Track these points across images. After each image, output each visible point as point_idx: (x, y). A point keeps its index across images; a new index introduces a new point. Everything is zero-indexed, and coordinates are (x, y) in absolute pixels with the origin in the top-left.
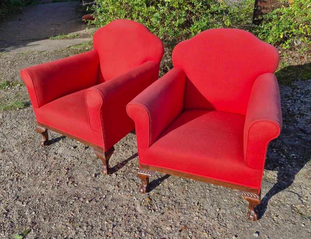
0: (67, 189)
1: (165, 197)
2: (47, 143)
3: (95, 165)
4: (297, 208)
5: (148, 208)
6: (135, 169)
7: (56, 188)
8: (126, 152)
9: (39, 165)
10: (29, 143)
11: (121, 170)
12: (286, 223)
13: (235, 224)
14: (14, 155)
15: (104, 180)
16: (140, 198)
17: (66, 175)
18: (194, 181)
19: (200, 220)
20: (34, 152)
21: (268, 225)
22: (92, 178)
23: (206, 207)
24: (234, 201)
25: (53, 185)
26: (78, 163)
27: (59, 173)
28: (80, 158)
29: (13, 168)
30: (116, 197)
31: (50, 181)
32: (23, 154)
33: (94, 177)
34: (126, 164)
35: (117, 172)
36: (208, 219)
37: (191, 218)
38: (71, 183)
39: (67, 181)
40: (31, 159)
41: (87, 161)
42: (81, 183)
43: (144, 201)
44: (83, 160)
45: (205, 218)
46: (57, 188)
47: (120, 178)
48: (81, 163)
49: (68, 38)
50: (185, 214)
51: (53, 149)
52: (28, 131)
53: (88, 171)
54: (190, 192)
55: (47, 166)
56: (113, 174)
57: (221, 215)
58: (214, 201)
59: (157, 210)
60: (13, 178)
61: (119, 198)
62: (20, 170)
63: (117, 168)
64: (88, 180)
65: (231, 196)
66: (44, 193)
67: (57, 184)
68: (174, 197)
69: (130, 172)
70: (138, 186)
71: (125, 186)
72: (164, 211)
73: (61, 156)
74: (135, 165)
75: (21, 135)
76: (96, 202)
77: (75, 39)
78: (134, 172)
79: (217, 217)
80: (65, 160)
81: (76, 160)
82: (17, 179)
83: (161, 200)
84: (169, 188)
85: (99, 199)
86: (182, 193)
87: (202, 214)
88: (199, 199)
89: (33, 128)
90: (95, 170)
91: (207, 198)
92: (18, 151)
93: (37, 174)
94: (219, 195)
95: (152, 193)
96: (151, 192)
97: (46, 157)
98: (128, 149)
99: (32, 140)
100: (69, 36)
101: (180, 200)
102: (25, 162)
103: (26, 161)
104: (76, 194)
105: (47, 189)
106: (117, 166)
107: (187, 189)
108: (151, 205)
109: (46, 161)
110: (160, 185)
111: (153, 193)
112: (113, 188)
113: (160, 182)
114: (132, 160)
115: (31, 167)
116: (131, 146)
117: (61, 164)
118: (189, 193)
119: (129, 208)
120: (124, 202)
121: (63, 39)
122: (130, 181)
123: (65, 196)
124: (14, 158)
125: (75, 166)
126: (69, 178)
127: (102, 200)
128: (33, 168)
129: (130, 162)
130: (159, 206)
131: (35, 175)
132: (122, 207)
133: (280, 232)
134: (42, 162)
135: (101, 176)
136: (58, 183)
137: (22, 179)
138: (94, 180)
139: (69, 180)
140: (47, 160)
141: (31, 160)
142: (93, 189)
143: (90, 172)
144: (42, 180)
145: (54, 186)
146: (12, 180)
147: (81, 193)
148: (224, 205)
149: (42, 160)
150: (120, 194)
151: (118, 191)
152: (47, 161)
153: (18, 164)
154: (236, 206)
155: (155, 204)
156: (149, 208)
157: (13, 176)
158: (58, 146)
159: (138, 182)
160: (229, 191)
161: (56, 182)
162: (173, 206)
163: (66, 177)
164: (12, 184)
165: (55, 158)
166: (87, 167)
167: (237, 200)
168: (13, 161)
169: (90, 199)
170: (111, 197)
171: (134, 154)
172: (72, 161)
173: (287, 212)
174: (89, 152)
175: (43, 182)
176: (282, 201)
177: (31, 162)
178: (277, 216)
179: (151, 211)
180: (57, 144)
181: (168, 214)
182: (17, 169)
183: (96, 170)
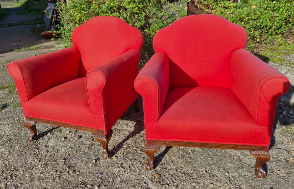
0: (69, 178)
1: (173, 171)
2: (36, 137)
3: (91, 151)
4: (290, 161)
5: (161, 184)
6: (133, 149)
7: (57, 180)
8: (118, 136)
9: (32, 160)
10: (16, 140)
11: (119, 152)
12: (290, 176)
13: (248, 184)
14: (1, 154)
15: (105, 164)
16: (148, 176)
17: (64, 165)
18: (193, 152)
19: (215, 186)
20: (23, 148)
21: (277, 180)
22: (93, 164)
23: (214, 174)
24: (237, 164)
25: (53, 176)
26: (73, 152)
27: (56, 164)
28: (74, 147)
29: (4, 167)
30: (124, 178)
31: (49, 173)
32: (11, 152)
33: (95, 163)
34: (122, 146)
35: (117, 155)
36: (222, 184)
37: (205, 186)
38: (73, 172)
39: (68, 171)
40: (21, 155)
41: (82, 148)
42: (83, 170)
43: (154, 177)
44: (78, 149)
45: (218, 184)
46: (59, 179)
47: (121, 160)
48: (77, 152)
49: (31, 50)
50: (198, 183)
51: (43, 142)
52: (11, 129)
53: (87, 158)
54: (193, 162)
55: (41, 159)
56: (113, 157)
57: (231, 178)
58: (219, 167)
59: (170, 184)
60: (6, 177)
61: (127, 179)
62: (12, 167)
63: (115, 151)
64: (90, 166)
65: (231, 159)
66: (45, 186)
67: (57, 175)
68: (181, 170)
69: (128, 152)
70: (142, 164)
71: (130, 167)
72: (178, 184)
73: (53, 148)
74: (131, 146)
75: (4, 134)
76: (105, 187)
77: (38, 50)
78: (133, 152)
79: (230, 181)
80: (59, 151)
81: (70, 149)
82: (11, 177)
83: (170, 174)
84: (173, 162)
85: (107, 183)
86: (187, 165)
87: (214, 180)
88: (205, 167)
89: (16, 127)
90: (93, 156)
91: (212, 165)
92: (5, 149)
93: (33, 169)
94: (221, 161)
95: (158, 168)
96: (157, 168)
97: (37, 150)
98: (119, 133)
99: (17, 137)
100: (32, 48)
101: (187, 171)
102: (16, 159)
103: (17, 157)
104: (81, 182)
105: (48, 182)
106: (114, 149)
107: (189, 160)
108: (162, 180)
109: (38, 155)
110: (163, 160)
111: (160, 168)
112: (118, 171)
113: (161, 157)
114: (128, 141)
115: (23, 163)
116: (120, 130)
117: (55, 155)
118: (193, 163)
119: (141, 187)
120: (134, 182)
121: (27, 51)
122: (132, 161)
123: (70, 186)
124: (2, 156)
125: (71, 155)
126: (69, 168)
127: (111, 183)
128: (26, 163)
129: (125, 143)
130: (171, 180)
131: (31, 170)
132: (134, 186)
133: (290, 184)
134: (35, 156)
135: (102, 161)
136: (58, 175)
137: (17, 176)
138: (96, 166)
139: (69, 169)
140: (40, 154)
141: (22, 156)
142: (98, 175)
144: (40, 174)
145: (55, 177)
146: (6, 178)
147: (86, 180)
148: (230, 169)
149: (35, 154)
150: (127, 175)
151: (124, 172)
152: (40, 155)
153: (9, 161)
154: (241, 168)
155: (166, 179)
156: (162, 183)
157: (6, 174)
158: (47, 139)
159: (140, 161)
160: (228, 156)
161: (56, 173)
162: (184, 178)
163: (65, 167)
164: (7, 183)
165: (47, 150)
166: (84, 154)
167: (239, 163)
168: (2, 159)
169: (98, 185)
170: (119, 179)
171: (126, 136)
172: (66, 151)
173: (285, 166)
174: (82, 141)
175: (42, 175)
176: (275, 157)
177: (23, 158)
178: (279, 170)
179: (165, 185)
180: (45, 137)
181: (183, 186)
182: (8, 167)
183: (94, 156)
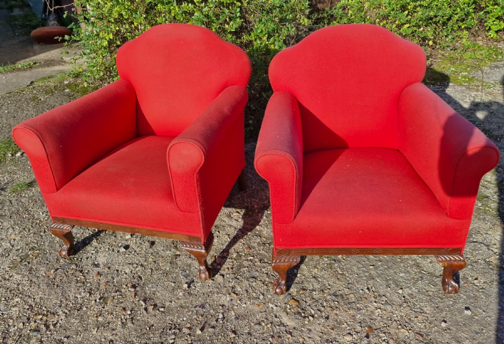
0: (149, 320)
1: (317, 292)
2: (73, 250)
3: (176, 268)
4: (491, 262)
5: (301, 316)
6: (247, 260)
7: (129, 324)
8: (218, 237)
9: (76, 294)
10: (36, 258)
11: (225, 266)
12: (492, 286)
13: (433, 305)
14: (16, 286)
15: (206, 290)
16: (279, 304)
17: (135, 297)
18: (344, 258)
19: (384, 312)
20: (54, 272)
21: (474, 294)
22: (185, 290)
23: (382, 292)
24: (413, 273)
25: (121, 319)
26: (145, 273)
27: (121, 297)
28: (145, 263)
29: (28, 309)
30: (241, 311)
31: (112, 314)
32: (34, 280)
33: (187, 289)
34: (228, 255)
35: (222, 272)
36: (394, 308)
37: (369, 313)
38: (153, 309)
39: (144, 307)
40: (54, 284)
41: (161, 265)
42: (170, 303)
43: (288, 306)
44: (152, 266)
45: (389, 308)
46: (133, 323)
47: (231, 280)
48: (152, 271)
49: (19, 69)
50: (359, 309)
51: (87, 258)
52: (21, 237)
53: (171, 282)
54: (347, 275)
55: (91, 289)
56: (216, 276)
57: (407, 297)
58: (387, 280)
59: (316, 316)
60: (38, 327)
61: (246, 312)
62: (44, 308)
63: (217, 265)
64: (180, 296)
65: (404, 266)
66: (111, 337)
67: (128, 317)
68: (330, 289)
69: (241, 266)
70: (267, 285)
71: (247, 291)
72: (328, 314)
73: (109, 268)
74: (243, 254)
75: (11, 247)
76: (213, 329)
77: (34, 70)
78: (248, 266)
79: (405, 302)
80: (120, 272)
81: (139, 268)
82: (47, 327)
83: (313, 298)
84: (314, 277)
85: (215, 322)
86: (337, 280)
87: (383, 302)
88: (365, 282)
89: (29, 231)
90: (182, 277)
91: (377, 278)
92: (21, 276)
93: (81, 308)
94: (390, 270)
95: (293, 290)
96: (291, 290)
97: (81, 274)
98: (219, 232)
99: (38, 252)
100: (20, 66)
101: (340, 290)
102: (47, 293)
103: (47, 290)
104: (172, 324)
105: (113, 330)
106: (215, 262)
107: (340, 272)
108: (303, 309)
109: (85, 283)
110: (298, 275)
111: (296, 290)
112: (228, 299)
113: (296, 271)
114: (236, 246)
115: (62, 300)
116: (220, 226)
117: (115, 280)
118: (347, 277)
119: (271, 323)
120: (258, 317)
121: (11, 72)
122: (249, 281)
123: (153, 334)
124: (19, 290)
125: (143, 279)
126: (145, 301)
127: (221, 322)
128: (67, 300)
129: (232, 250)
130: (316, 309)
131: (78, 310)
132: (259, 324)
133: (493, 300)
134: (79, 285)
135: (198, 284)
136: (129, 315)
137: (56, 324)
138: (190, 294)
139: (146, 304)
140: (87, 280)
141: (56, 286)
142: (197, 309)
143: (174, 283)
144: (97, 317)
145: (124, 321)
146: (37, 330)
147: (179, 321)
148: (404, 282)
149: (78, 282)
150: (244, 305)
151: (239, 302)
152: (87, 282)
153: (34, 299)
154: (420, 279)
155: (308, 307)
156: (303, 314)
157: (35, 322)
158: (94, 252)
159: (263, 280)
160: (399, 260)
161: (124, 313)
162: (336, 303)
163: (138, 301)
164: (42, 337)
165: (99, 273)
166: (166, 275)
167: (416, 270)
168: (20, 296)
169: (200, 326)
170: (233, 314)
171: (232, 236)
172: (133, 272)
173: (485, 271)
174: (156, 250)
175: (100, 319)
177: (58, 291)
178: (476, 279)
179: (308, 318)
180: (89, 248)
181: (336, 317)
182: (36, 309)
183: (184, 276)
